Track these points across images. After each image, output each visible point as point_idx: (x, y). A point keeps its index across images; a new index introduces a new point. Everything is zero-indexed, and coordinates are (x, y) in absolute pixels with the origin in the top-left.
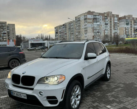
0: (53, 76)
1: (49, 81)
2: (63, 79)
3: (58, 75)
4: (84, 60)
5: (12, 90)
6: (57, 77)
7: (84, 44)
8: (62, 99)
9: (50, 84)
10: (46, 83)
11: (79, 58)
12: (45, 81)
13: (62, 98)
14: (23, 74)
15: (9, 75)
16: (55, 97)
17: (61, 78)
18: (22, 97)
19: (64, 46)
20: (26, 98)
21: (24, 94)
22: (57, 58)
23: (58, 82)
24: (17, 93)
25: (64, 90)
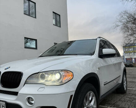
0: (53, 72)
4: (99, 57)
6: (60, 74)
7: (96, 39)
9: (47, 85)
17: (66, 76)
23: (62, 81)
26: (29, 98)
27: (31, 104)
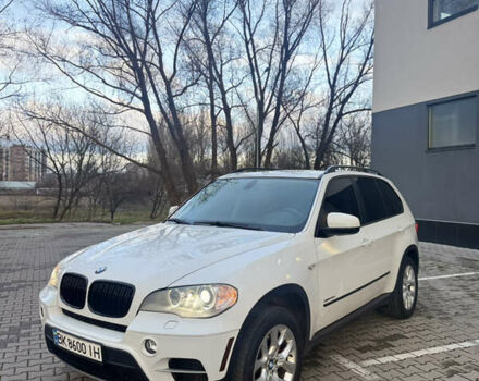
0: (197, 288)
1: (181, 306)
2: (231, 299)
3: (213, 285)
4: (315, 236)
5: (56, 329)
6: (210, 292)
7: (320, 179)
8: (224, 373)
9: (182, 314)
10: (168, 309)
11: (297, 229)
12: (168, 304)
13: (222, 369)
14: (96, 273)
15: (54, 274)
16: (196, 364)
17: (223, 297)
18: (88, 355)
19: (248, 187)
20: (101, 360)
21: (96, 343)
22: (219, 224)
23: (214, 308)
24: (72, 339)
25: (231, 340)
26: (147, 341)
27: (152, 352)
